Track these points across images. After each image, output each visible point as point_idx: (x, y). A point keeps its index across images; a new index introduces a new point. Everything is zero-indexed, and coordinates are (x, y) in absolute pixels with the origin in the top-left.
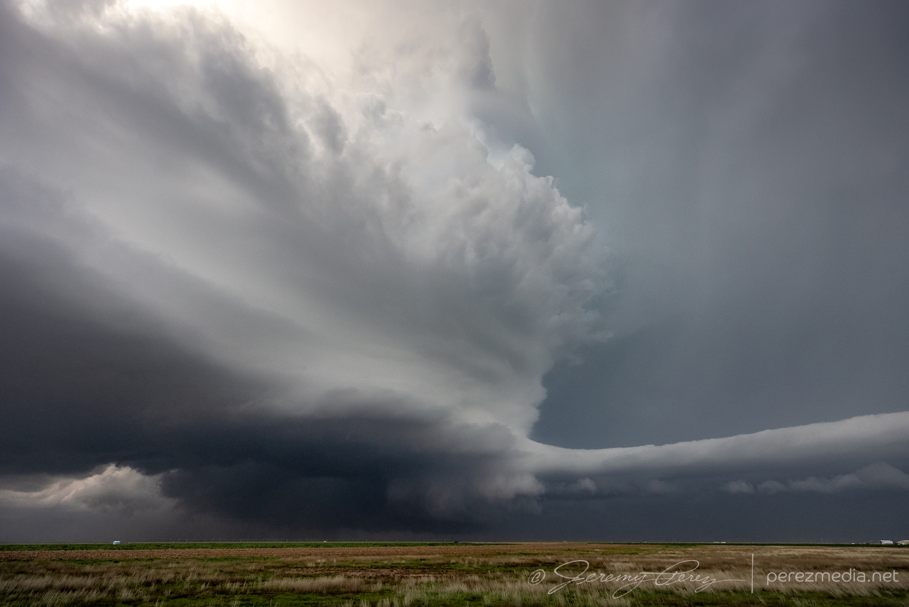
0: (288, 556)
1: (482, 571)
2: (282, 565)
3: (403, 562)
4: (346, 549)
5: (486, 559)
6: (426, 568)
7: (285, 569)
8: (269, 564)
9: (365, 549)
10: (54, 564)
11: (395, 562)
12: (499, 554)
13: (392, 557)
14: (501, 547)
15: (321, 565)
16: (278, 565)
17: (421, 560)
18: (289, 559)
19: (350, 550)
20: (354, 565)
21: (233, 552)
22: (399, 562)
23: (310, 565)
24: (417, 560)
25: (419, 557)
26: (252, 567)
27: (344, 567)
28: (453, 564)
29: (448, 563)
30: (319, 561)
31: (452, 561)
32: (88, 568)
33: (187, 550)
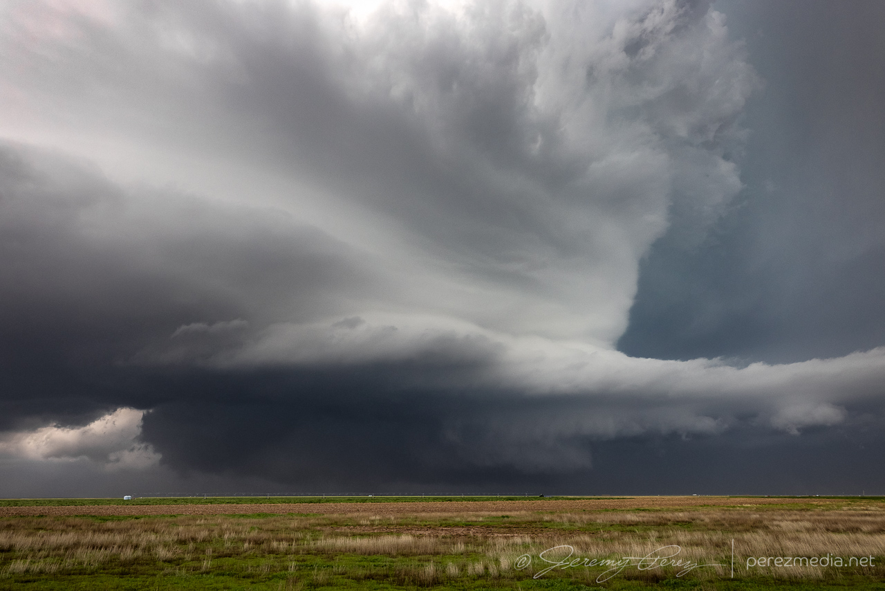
0: (333, 513)
1: (591, 529)
2: (328, 522)
3: (481, 519)
4: (400, 504)
5: (592, 517)
6: (513, 527)
7: (335, 527)
8: (312, 521)
9: (425, 504)
10: (71, 521)
11: (469, 519)
12: (607, 511)
13: (464, 514)
14: (606, 502)
15: (376, 523)
16: (324, 522)
17: (503, 517)
18: (335, 515)
19: (408, 505)
20: (417, 523)
21: (264, 507)
22: (474, 519)
23: (363, 522)
24: (497, 517)
25: (500, 514)
26: (294, 524)
27: (407, 525)
28: (547, 522)
29: (541, 521)
30: (373, 518)
31: (546, 518)
32: (110, 524)
33: (209, 505)
